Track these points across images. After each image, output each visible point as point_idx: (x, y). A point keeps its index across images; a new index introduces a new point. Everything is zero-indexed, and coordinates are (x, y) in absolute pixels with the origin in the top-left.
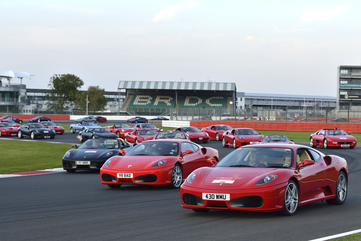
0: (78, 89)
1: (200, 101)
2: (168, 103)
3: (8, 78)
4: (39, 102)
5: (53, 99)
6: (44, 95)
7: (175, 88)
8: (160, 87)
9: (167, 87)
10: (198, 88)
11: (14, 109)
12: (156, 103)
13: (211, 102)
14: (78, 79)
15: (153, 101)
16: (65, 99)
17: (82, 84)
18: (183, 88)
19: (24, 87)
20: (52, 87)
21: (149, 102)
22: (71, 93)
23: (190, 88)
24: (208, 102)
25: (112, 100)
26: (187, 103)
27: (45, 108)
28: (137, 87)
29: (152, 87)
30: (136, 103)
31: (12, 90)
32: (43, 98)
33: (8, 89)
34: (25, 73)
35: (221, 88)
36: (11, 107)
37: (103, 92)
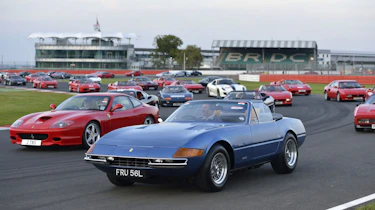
0: (179, 48)
1: (285, 58)
2: (256, 59)
3: (119, 39)
4: (146, 59)
5: (157, 56)
6: (148, 53)
7: (262, 46)
8: (248, 45)
9: (255, 46)
10: (282, 46)
11: (123, 65)
12: (246, 59)
13: (295, 58)
14: (178, 39)
15: (243, 58)
16: (167, 57)
17: (181, 43)
18: (268, 46)
19: (132, 46)
20: (155, 47)
21: (239, 58)
22: (172, 51)
23: (275, 46)
24: (291, 58)
25: (207, 57)
26: (273, 59)
27: (150, 64)
28: (228, 45)
29: (241, 45)
30: (228, 59)
31: (121, 49)
32: (149, 56)
33: (117, 49)
34: (132, 35)
35: (303, 46)
36: (120, 64)
37: (199, 50)
